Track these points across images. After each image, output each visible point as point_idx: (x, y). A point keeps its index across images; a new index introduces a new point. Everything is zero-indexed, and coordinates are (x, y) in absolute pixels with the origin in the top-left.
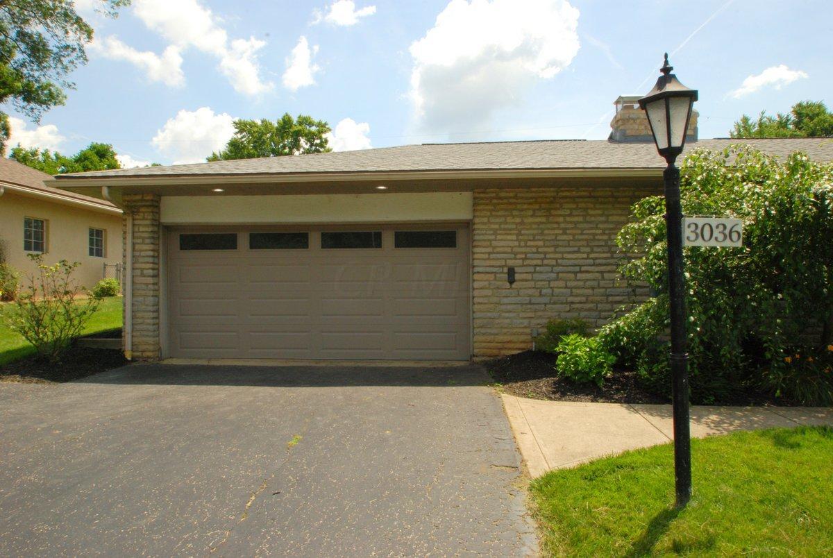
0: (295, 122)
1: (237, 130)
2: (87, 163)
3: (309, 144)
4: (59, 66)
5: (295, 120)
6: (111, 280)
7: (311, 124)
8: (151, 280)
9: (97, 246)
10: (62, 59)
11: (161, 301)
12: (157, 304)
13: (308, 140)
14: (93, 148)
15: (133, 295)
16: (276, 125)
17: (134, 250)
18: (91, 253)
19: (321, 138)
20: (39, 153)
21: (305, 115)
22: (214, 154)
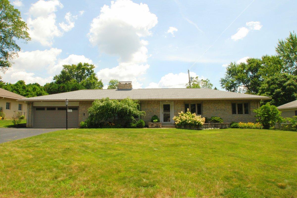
0: (83, 65)
1: (64, 68)
2: (18, 86)
3: (88, 72)
4: (11, 57)
5: (83, 64)
6: (23, 115)
7: (88, 66)
8: (31, 115)
9: (20, 108)
10: (12, 56)
11: (33, 118)
12: (32, 119)
13: (87, 71)
14: (19, 82)
15: (28, 117)
16: (77, 66)
17: (29, 110)
18: (19, 110)
19: (91, 70)
20: (6, 83)
21: (86, 63)
22: (56, 75)
